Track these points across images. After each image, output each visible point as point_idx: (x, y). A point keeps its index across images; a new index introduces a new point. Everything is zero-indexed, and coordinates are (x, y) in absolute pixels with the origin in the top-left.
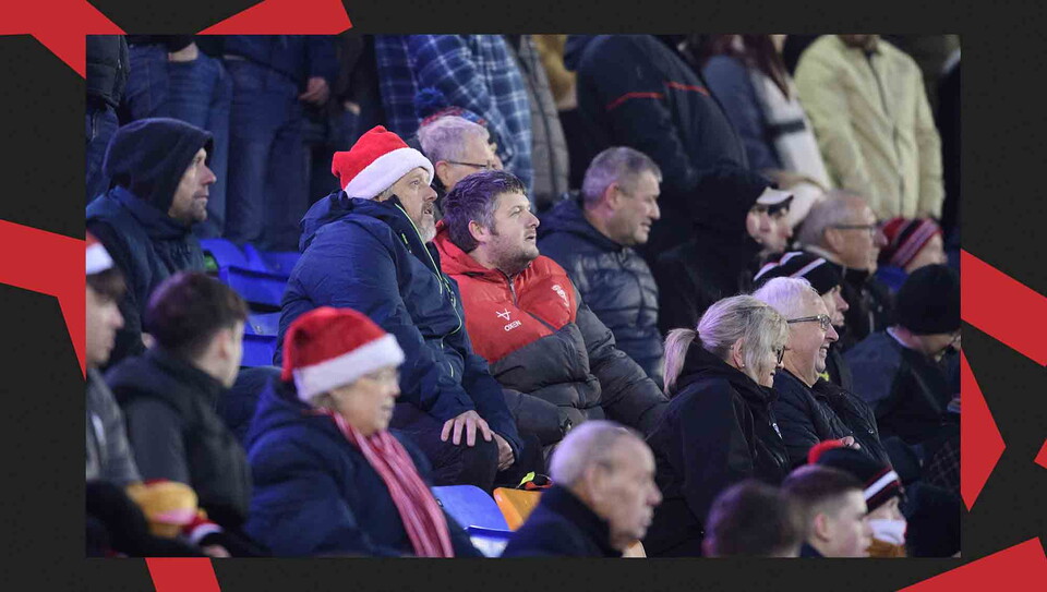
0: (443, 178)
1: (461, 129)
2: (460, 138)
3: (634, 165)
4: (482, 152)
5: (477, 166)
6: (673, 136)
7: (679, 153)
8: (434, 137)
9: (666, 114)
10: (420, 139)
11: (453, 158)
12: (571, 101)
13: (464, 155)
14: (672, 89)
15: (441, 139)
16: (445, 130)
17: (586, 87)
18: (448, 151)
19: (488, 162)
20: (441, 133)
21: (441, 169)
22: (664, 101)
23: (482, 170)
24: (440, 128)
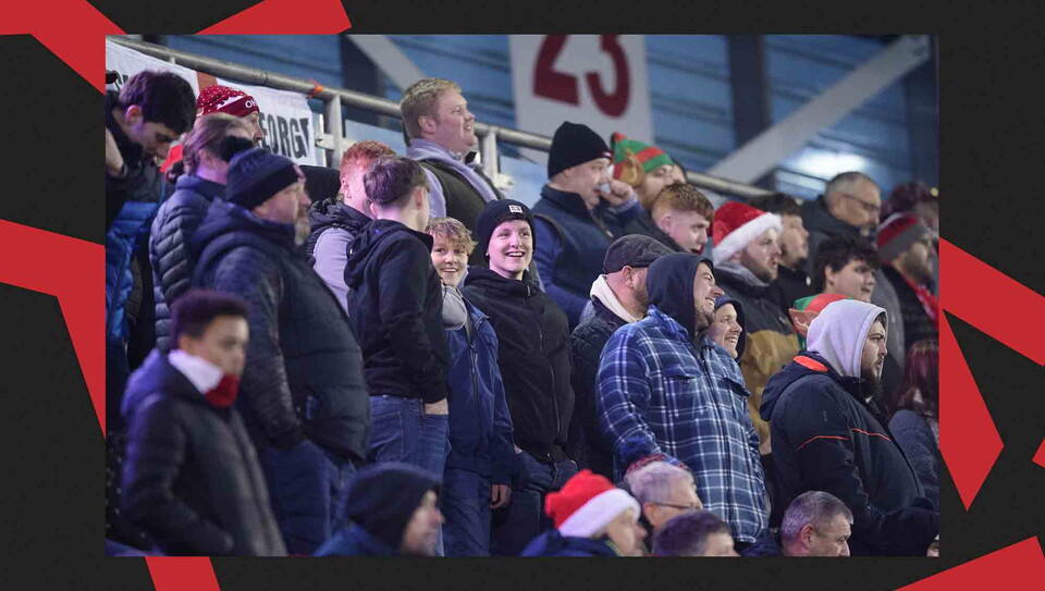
0: (650, 518)
1: (666, 475)
2: (666, 481)
3: (828, 508)
4: (685, 494)
5: (681, 508)
6: (855, 475)
7: (860, 492)
8: (641, 481)
9: (850, 455)
10: (630, 482)
11: (659, 501)
12: (766, 449)
13: (669, 497)
14: (856, 433)
15: (649, 483)
16: (653, 475)
17: (779, 434)
18: (655, 493)
19: (692, 504)
20: (649, 478)
21: (648, 511)
22: (847, 444)
23: (685, 512)
24: (648, 473)
